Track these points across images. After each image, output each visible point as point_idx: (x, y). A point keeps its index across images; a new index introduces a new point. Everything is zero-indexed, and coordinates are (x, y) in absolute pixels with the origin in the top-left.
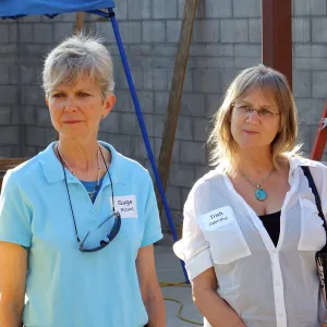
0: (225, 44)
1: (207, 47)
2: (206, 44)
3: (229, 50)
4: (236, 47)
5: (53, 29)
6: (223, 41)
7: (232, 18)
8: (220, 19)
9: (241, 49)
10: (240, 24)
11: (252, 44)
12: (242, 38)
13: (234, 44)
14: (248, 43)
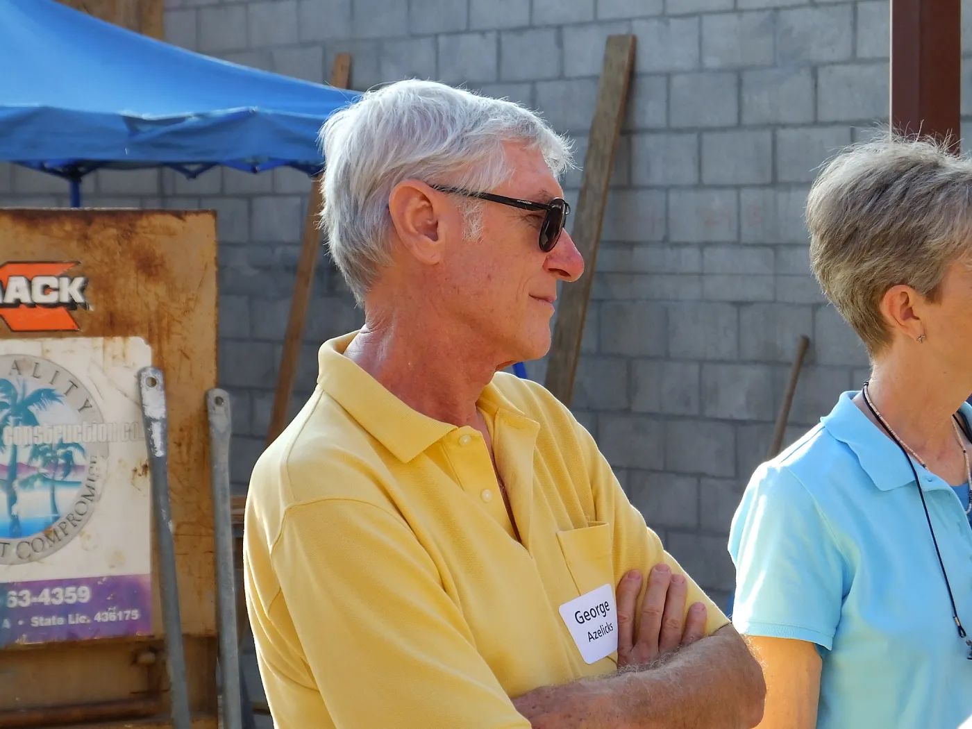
0: (678, 245)
1: (638, 251)
2: (631, 245)
3: (690, 259)
4: (708, 252)
5: (250, 211)
6: (675, 238)
7: (699, 186)
8: (667, 189)
9: (718, 257)
10: (719, 201)
11: (746, 245)
12: (723, 233)
13: (704, 245)
14: (738, 243)
